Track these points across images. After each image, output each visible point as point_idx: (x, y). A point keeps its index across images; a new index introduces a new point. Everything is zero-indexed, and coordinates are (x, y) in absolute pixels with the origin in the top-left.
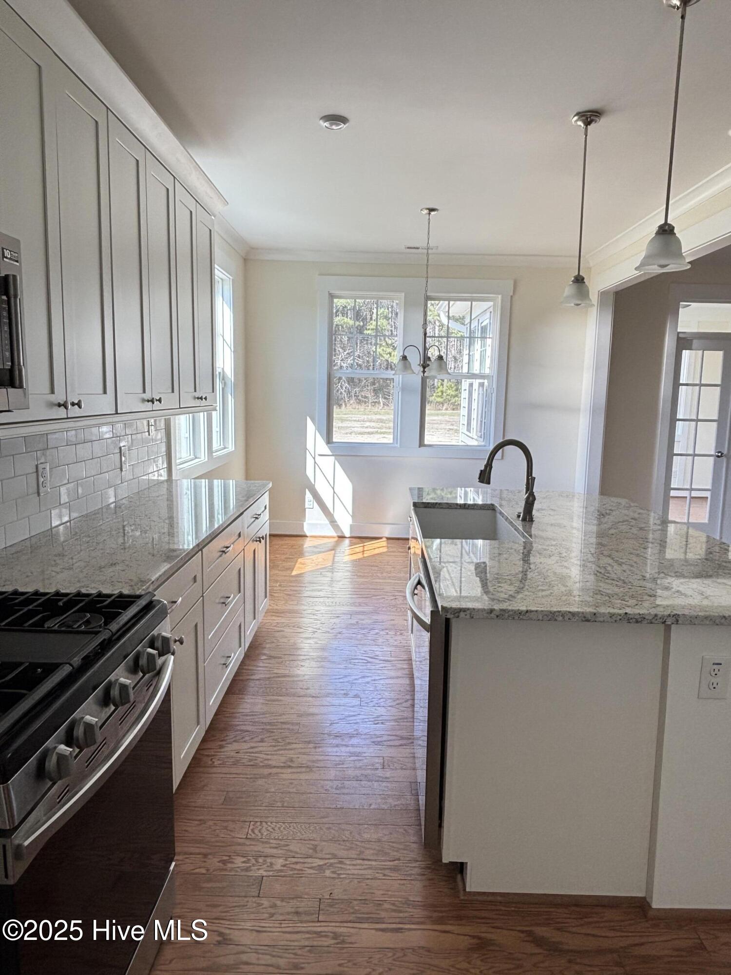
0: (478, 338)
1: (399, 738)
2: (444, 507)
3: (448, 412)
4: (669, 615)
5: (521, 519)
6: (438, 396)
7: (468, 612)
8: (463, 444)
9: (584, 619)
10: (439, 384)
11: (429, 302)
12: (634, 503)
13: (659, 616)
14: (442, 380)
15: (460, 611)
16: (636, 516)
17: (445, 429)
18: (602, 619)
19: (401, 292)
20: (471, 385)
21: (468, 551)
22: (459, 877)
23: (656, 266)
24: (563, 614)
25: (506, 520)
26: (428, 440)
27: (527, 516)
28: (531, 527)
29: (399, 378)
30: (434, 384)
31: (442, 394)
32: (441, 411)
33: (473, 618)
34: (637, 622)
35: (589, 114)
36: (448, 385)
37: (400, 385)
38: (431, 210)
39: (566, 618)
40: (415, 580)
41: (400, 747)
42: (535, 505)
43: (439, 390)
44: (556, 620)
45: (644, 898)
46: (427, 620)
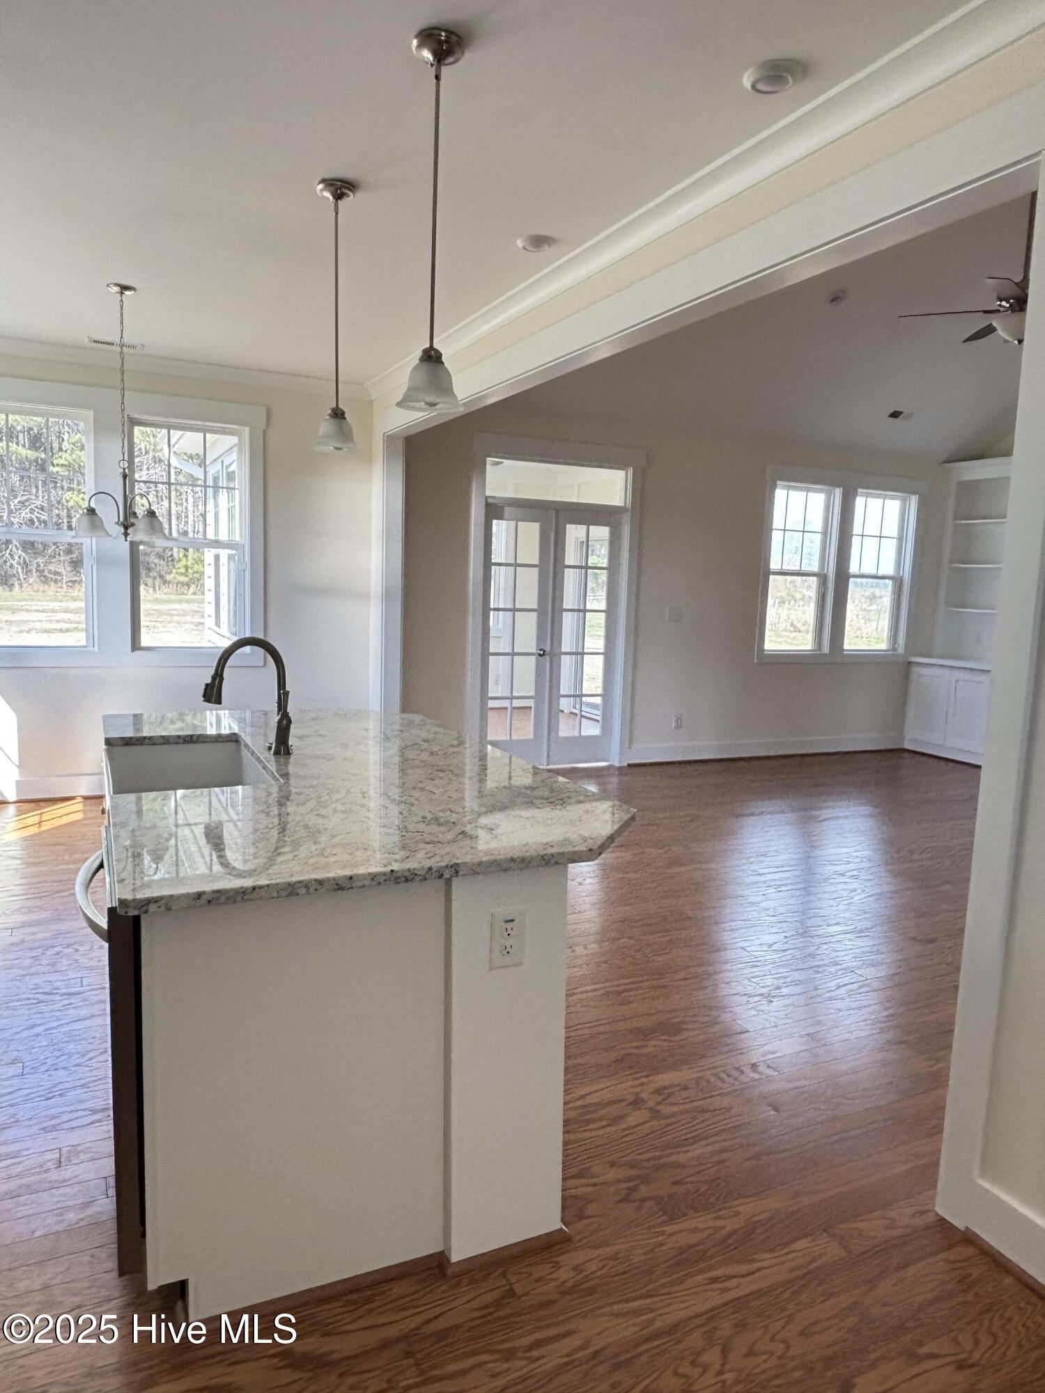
0: (223, 488)
1: (88, 1113)
2: (159, 742)
3: (195, 597)
4: (447, 866)
5: (272, 752)
6: (181, 574)
7: (163, 902)
8: (210, 645)
9: (336, 887)
10: (181, 555)
11: (136, 429)
12: (430, 719)
13: (434, 869)
14: (185, 549)
15: (150, 902)
16: (431, 736)
17: (192, 623)
18: (359, 884)
19: (88, 408)
20: (217, 558)
21: (225, 805)
22: (180, 1304)
23: (423, 403)
24: (306, 885)
25: (252, 755)
26: (145, 640)
27: (282, 747)
28: (286, 764)
29: (89, 544)
30: (172, 556)
31: (187, 570)
32: (186, 597)
33: (170, 909)
34: (407, 880)
35: (339, 183)
36: (195, 556)
37: (94, 554)
38: (125, 288)
39: (311, 890)
40: (94, 861)
41: (91, 1126)
42: (292, 730)
43: (180, 564)
44: (297, 894)
45: (442, 1253)
46: (103, 923)
